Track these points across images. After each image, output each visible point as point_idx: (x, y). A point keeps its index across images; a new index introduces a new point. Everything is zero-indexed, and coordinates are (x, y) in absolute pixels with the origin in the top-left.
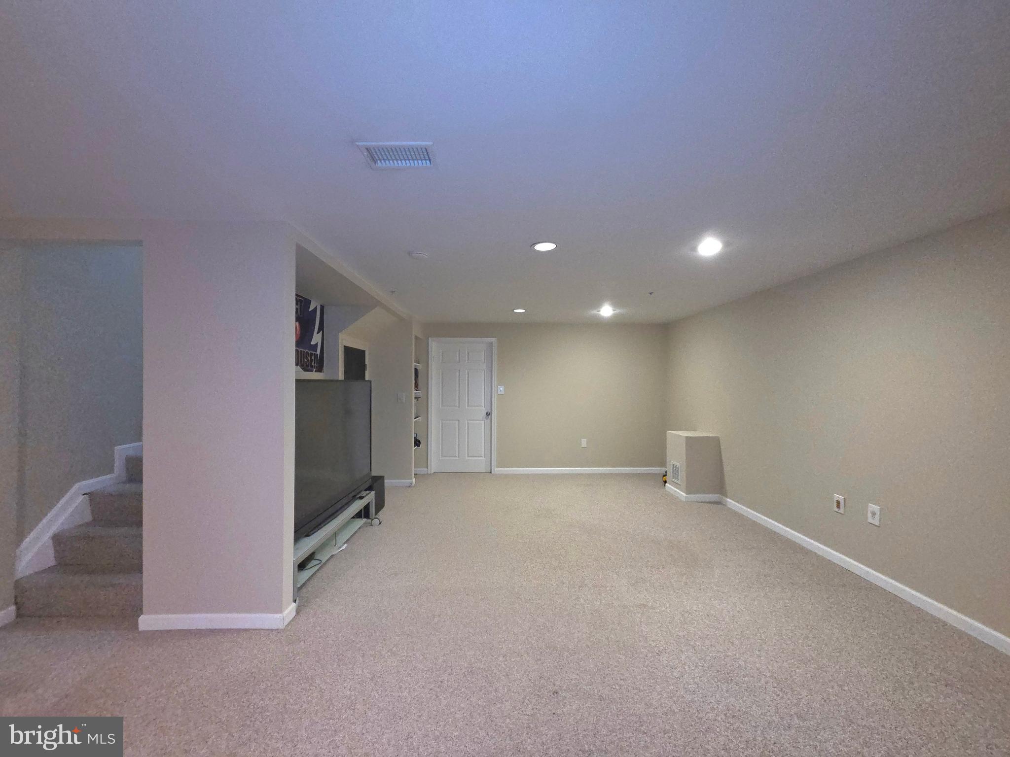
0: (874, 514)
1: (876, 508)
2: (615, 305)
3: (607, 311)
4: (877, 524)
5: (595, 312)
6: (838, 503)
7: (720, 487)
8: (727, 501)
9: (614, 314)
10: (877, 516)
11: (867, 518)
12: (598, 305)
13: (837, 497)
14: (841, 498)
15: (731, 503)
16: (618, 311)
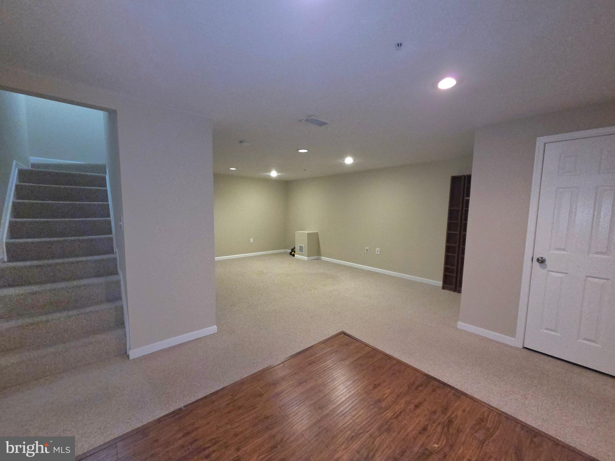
0: (378, 251)
1: (378, 249)
2: (278, 171)
3: (274, 174)
4: (379, 254)
5: (268, 174)
6: (367, 250)
7: (318, 253)
8: (321, 258)
9: (277, 175)
10: (379, 252)
11: (376, 252)
12: (270, 171)
13: (366, 248)
14: (368, 248)
15: (323, 258)
16: (279, 174)
